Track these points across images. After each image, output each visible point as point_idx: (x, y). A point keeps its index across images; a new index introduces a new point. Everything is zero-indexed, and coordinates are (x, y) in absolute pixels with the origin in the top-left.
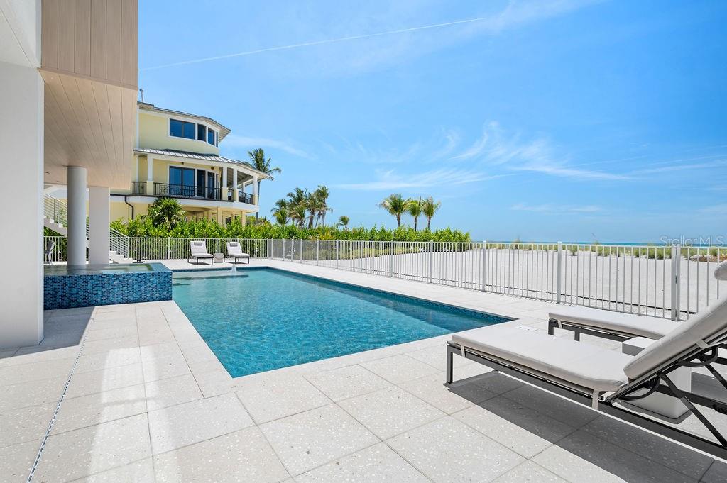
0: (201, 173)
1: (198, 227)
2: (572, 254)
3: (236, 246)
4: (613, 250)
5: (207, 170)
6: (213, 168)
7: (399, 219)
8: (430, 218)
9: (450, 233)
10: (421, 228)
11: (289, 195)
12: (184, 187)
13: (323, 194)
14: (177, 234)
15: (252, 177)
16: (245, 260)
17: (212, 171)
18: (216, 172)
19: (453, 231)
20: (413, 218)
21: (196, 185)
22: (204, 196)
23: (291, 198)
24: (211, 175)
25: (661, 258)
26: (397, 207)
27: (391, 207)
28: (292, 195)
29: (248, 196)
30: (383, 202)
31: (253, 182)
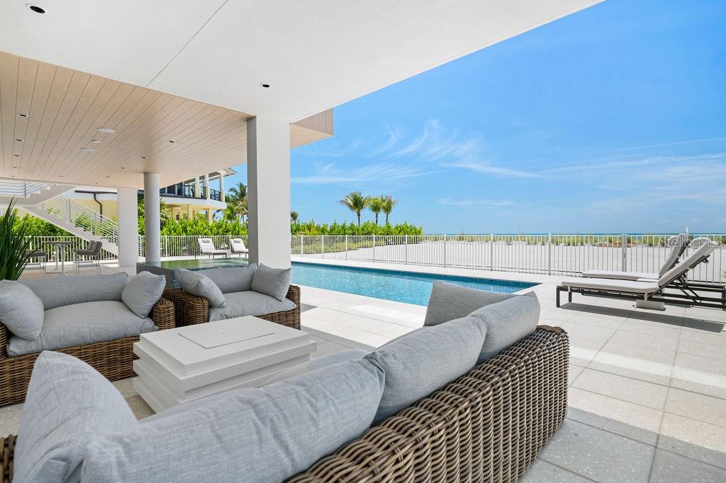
1: (190, 225)
7: (359, 215)
8: (387, 214)
9: (408, 228)
10: (382, 223)
15: (219, 174)
19: (409, 225)
20: (374, 214)
26: (357, 204)
27: (352, 204)
28: (235, 191)
29: (217, 193)
30: (344, 199)
31: (220, 178)
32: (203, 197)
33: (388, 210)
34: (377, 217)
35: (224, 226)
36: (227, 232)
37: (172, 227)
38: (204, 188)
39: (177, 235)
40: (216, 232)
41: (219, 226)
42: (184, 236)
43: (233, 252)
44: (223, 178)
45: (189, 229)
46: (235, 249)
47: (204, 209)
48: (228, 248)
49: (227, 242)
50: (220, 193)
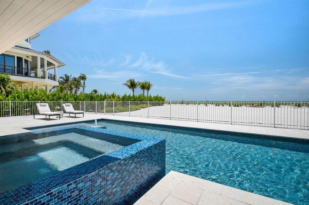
0: (20, 59)
1: (31, 94)
2: (205, 105)
3: (70, 106)
4: (221, 104)
5: (24, 58)
6: (28, 57)
7: (133, 91)
8: (148, 91)
9: (159, 98)
11: (61, 78)
12: (7, 67)
13: (83, 78)
14: (15, 98)
15: (54, 65)
16: (81, 115)
17: (27, 59)
18: (30, 60)
19: (159, 96)
20: (142, 90)
21: (16, 66)
22: (23, 74)
23: (62, 80)
24: (26, 61)
25: (238, 106)
26: (132, 85)
27: (130, 85)
28: (63, 78)
29: (53, 76)
30: (126, 83)
31: (54, 68)
32: (43, 77)
33: (148, 89)
34: (144, 92)
35: (57, 95)
36: (60, 99)
37: (17, 95)
38: (44, 72)
39: (21, 100)
40: (51, 99)
41: (54, 95)
42: (26, 101)
43: (65, 112)
44: (56, 68)
45: (30, 96)
46: (67, 111)
47: (44, 86)
48: (60, 110)
49: (60, 105)
50: (54, 76)
